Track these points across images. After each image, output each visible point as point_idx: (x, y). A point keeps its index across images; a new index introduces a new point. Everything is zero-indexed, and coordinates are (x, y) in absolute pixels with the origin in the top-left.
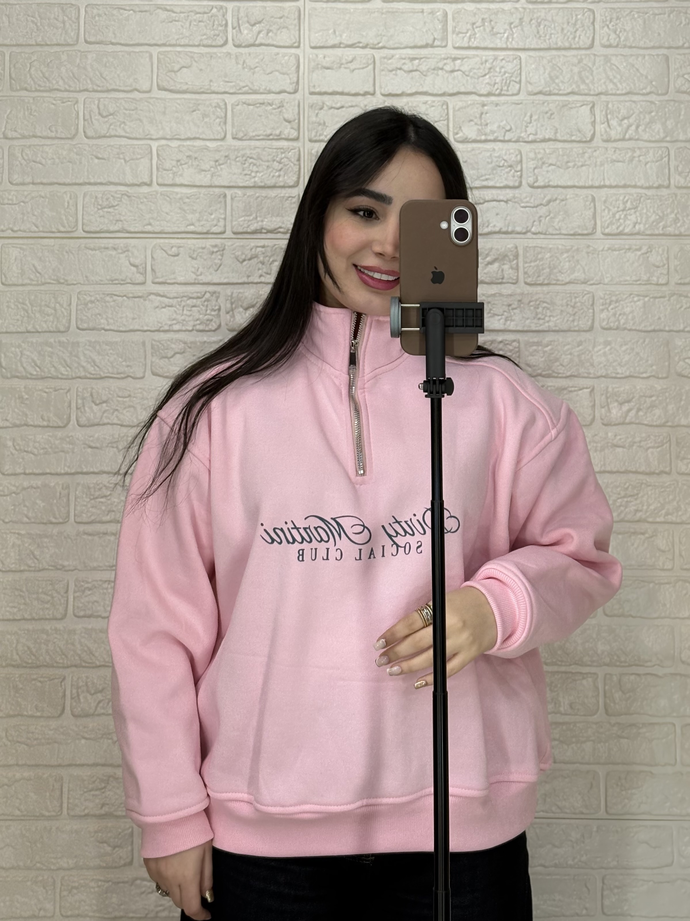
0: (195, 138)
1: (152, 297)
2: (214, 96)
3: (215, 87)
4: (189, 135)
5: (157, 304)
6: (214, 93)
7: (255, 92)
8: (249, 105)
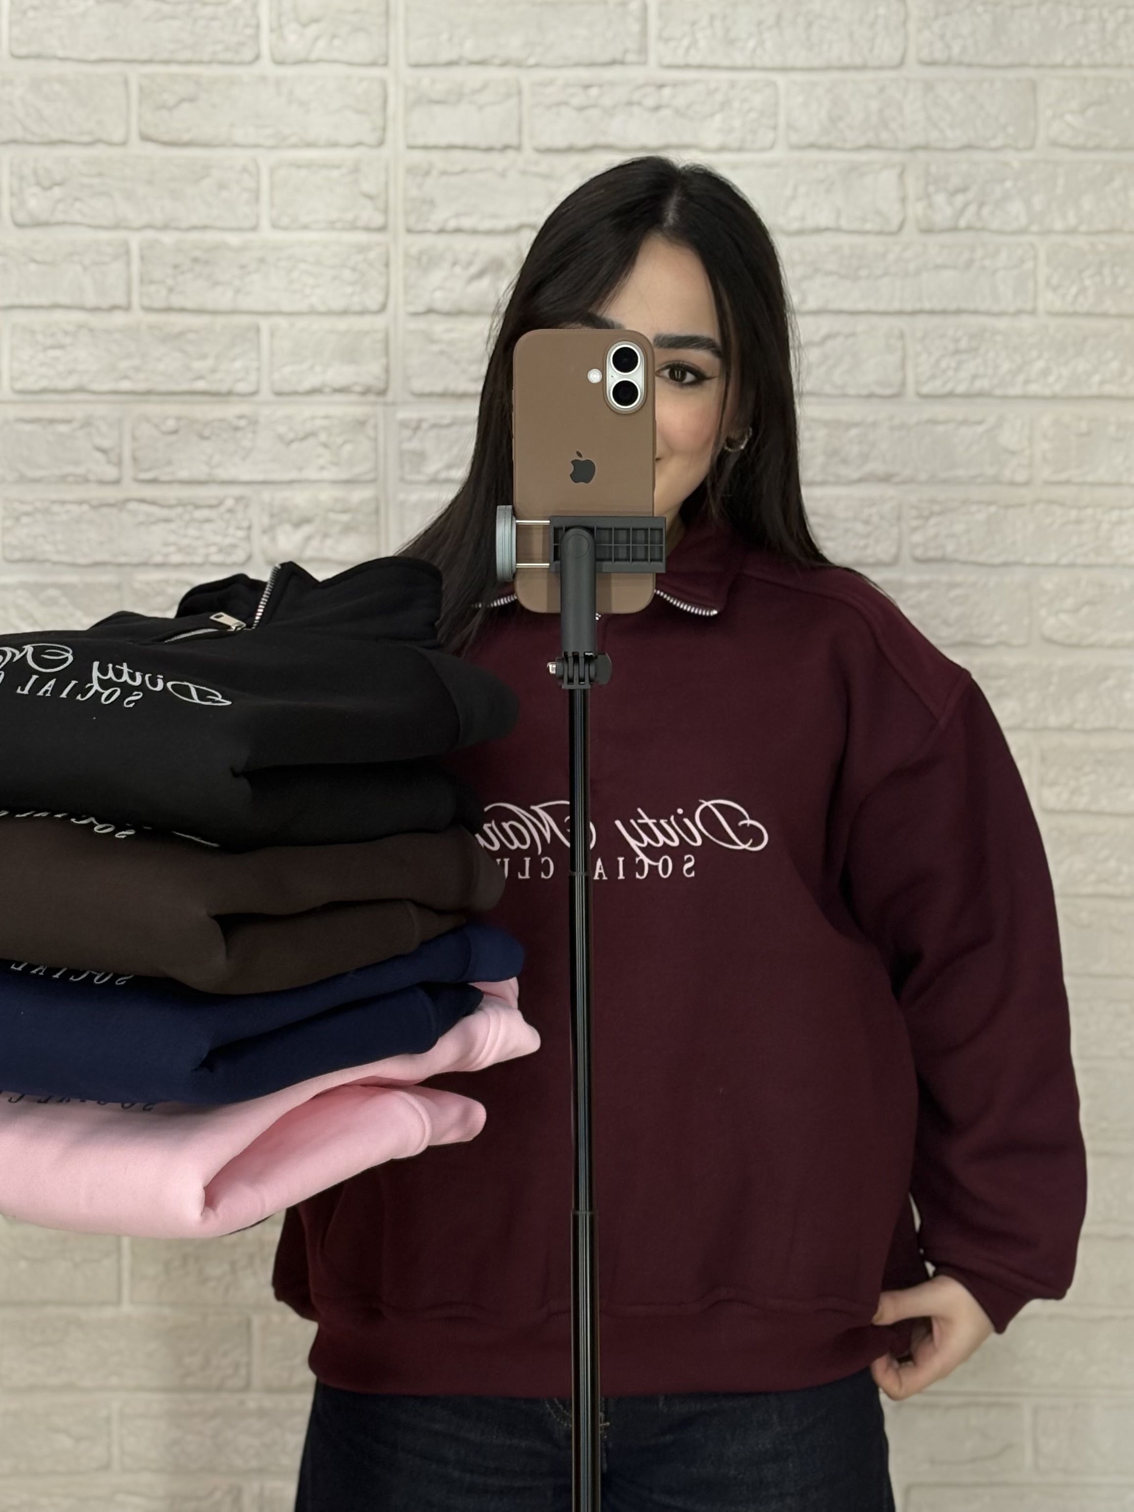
0: (205, 228)
1: (132, 506)
2: (238, 152)
3: (239, 135)
4: (195, 220)
5: (141, 518)
6: (236, 145)
7: (310, 145)
8: (299, 167)
